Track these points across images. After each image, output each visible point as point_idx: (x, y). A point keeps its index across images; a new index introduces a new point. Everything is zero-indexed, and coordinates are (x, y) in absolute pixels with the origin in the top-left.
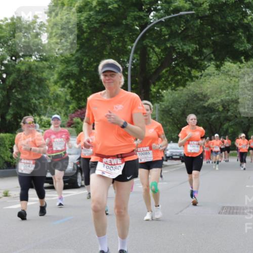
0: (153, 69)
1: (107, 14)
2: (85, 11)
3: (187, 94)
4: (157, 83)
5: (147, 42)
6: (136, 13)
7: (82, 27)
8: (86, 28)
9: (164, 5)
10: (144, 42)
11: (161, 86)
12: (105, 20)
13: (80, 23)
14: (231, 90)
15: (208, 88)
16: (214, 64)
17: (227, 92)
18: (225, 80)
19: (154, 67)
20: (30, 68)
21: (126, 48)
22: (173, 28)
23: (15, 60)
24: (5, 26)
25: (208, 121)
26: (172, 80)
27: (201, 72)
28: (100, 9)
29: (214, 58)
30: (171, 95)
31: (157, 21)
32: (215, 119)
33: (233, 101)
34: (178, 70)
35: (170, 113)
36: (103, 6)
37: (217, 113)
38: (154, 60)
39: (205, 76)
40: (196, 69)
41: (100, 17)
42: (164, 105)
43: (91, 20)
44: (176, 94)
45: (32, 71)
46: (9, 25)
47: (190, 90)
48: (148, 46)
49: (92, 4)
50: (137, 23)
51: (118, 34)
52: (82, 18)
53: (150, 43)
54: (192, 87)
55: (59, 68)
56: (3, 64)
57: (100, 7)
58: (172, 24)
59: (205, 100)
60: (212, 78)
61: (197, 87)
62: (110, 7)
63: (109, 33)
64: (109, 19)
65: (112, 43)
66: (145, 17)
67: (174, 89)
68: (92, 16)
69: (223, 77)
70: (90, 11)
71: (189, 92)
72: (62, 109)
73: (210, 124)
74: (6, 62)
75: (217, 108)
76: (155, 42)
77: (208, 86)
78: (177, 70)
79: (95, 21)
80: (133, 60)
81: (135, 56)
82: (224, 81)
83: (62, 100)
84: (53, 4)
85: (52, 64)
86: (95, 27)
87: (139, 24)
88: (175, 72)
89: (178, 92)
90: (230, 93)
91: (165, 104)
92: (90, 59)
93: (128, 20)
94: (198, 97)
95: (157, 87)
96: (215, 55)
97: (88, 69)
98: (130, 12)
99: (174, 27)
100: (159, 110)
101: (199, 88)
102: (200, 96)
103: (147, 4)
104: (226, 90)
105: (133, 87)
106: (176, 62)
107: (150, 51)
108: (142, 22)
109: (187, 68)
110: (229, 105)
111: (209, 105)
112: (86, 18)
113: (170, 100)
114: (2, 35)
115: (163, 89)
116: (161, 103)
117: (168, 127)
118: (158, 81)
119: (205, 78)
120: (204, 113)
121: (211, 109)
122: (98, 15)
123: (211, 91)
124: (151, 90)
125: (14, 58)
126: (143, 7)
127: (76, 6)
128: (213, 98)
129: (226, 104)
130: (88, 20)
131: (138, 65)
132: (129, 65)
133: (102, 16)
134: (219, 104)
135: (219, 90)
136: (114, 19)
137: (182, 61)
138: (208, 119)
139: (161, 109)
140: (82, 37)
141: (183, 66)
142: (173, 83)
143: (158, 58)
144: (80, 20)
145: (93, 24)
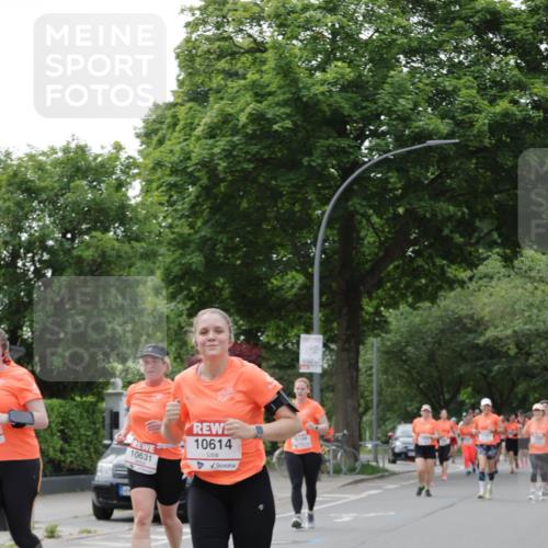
0: (368, 261)
1: (269, 142)
2: (223, 136)
3: (440, 318)
4: (374, 295)
5: (355, 203)
6: (331, 141)
7: (216, 169)
8: (226, 173)
9: (395, 123)
10: (350, 203)
11: (382, 299)
12: (266, 156)
13: (211, 160)
14: (535, 311)
15: (485, 304)
16: (498, 254)
17: (527, 314)
18: (523, 288)
19: (369, 258)
20: (103, 254)
21: (309, 215)
22: (412, 173)
23: (73, 239)
24: (51, 165)
25: (485, 376)
26: (406, 287)
27: (471, 270)
28: (254, 131)
29: (499, 241)
30: (406, 318)
31: (376, 157)
32: (499, 372)
33: (539, 335)
34: (422, 266)
35: (404, 358)
36: (259, 124)
37: (504, 360)
38: (369, 243)
39: (480, 278)
40: (460, 263)
41: (254, 149)
42: (389, 340)
44: (415, 317)
45: (109, 263)
46: (60, 163)
47: (446, 310)
48: (358, 213)
49: (238, 120)
50: (334, 162)
51: (293, 185)
52: (217, 150)
53: (363, 206)
54: (450, 302)
55: (166, 257)
56: (45, 248)
57: (255, 127)
58: (409, 165)
59: (479, 330)
60: (494, 283)
61: (461, 301)
62: (275, 127)
63: (273, 182)
64: (274, 152)
65: (280, 205)
66: (351, 150)
67: (412, 306)
68: (237, 145)
69: (518, 281)
70: (232, 135)
71: (444, 314)
72: (171, 344)
73: (489, 385)
74: (50, 243)
75: (505, 348)
76: (374, 203)
77: (486, 300)
78: (419, 266)
79: (245, 158)
80: (325, 241)
81: (329, 232)
82: (520, 291)
83: (172, 326)
84: (154, 117)
85: (151, 247)
86: (243, 170)
87: (339, 165)
88: (414, 270)
89: (420, 312)
90: (534, 317)
91: (391, 338)
92: (232, 239)
93: (314, 158)
94: (465, 324)
95: (375, 302)
96: (500, 235)
98: (319, 138)
99: (415, 172)
100: (378, 349)
101: (467, 305)
102: (467, 321)
103: (356, 122)
104: (524, 310)
105: (324, 299)
106: (417, 248)
107: (361, 222)
109: (440, 262)
110: (530, 343)
111: (487, 342)
112: (224, 150)
113: (403, 330)
114: (43, 184)
115: (387, 307)
116: (383, 335)
117: (398, 389)
118: (378, 289)
119: (480, 282)
120: (477, 359)
121: (492, 351)
122: (251, 144)
123: (492, 312)
124: (363, 309)
125: (69, 236)
126: (348, 127)
127: (202, 123)
128: (496, 327)
129: (524, 340)
130: (228, 154)
131: (334, 253)
132: (316, 252)
133: (259, 146)
134: (508, 341)
135: (508, 310)
136: (285, 152)
137: (431, 245)
138: (485, 372)
139: (383, 349)
140: (215, 191)
141: (431, 257)
142: (409, 294)
143: (379, 237)
144: (213, 155)
145: (239, 162)
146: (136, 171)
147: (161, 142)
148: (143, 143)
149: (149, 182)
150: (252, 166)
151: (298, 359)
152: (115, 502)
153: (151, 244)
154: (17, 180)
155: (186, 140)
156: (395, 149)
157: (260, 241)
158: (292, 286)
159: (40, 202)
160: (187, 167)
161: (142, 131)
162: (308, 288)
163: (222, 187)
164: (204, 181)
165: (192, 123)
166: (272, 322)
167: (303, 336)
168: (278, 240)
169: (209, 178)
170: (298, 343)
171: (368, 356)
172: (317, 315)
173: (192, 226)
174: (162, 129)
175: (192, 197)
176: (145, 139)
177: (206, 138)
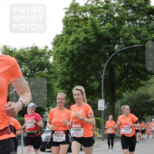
0: (117, 79)
1: (89, 46)
2: (76, 44)
3: (138, 95)
4: (119, 88)
5: (113, 62)
6: (106, 45)
7: (74, 53)
8: (77, 54)
9: (124, 40)
10: (112, 63)
11: (121, 90)
12: (88, 49)
13: (73, 51)
15: (150, 91)
19: (117, 78)
21: (100, 65)
23: (34, 73)
24: (27, 52)
26: (128, 86)
27: (146, 81)
28: (85, 42)
30: (128, 95)
31: (120, 50)
34: (132, 80)
36: (86, 41)
38: (117, 74)
39: (149, 84)
40: (143, 80)
41: (85, 48)
42: (123, 101)
43: (79, 49)
44: (131, 94)
46: (30, 52)
47: (139, 92)
48: (114, 65)
49: (80, 39)
51: (96, 58)
52: (74, 48)
53: (115, 63)
54: (141, 90)
55: (60, 78)
56: (26, 75)
57: (85, 41)
58: (128, 52)
59: (149, 98)
60: (153, 85)
61: (144, 90)
62: (91, 41)
63: (90, 57)
64: (90, 48)
65: (92, 63)
66: (112, 48)
67: (129, 91)
68: (80, 46)
70: (78, 44)
74: (28, 74)
76: (118, 63)
77: (150, 90)
79: (82, 50)
80: (105, 73)
81: (106, 71)
84: (56, 39)
85: (56, 75)
86: (82, 53)
87: (108, 52)
88: (130, 81)
92: (79, 73)
93: (102, 50)
94: (145, 97)
95: (119, 91)
97: (77, 79)
98: (103, 44)
99: (130, 54)
100: (120, 104)
102: (145, 96)
105: (105, 90)
106: (131, 75)
107: (115, 68)
108: (111, 51)
109: (137, 79)
111: (151, 101)
112: (76, 48)
113: (127, 98)
114: (26, 58)
115: (123, 92)
116: (122, 100)
118: (120, 87)
119: (149, 85)
120: (148, 106)
121: (152, 104)
122: (84, 46)
123: (152, 93)
124: (116, 92)
125: (33, 72)
126: (111, 41)
127: (70, 40)
128: (153, 97)
130: (77, 49)
131: (108, 77)
132: (102, 76)
133: (86, 47)
137: (135, 75)
138: (150, 110)
139: (122, 103)
140: (74, 59)
141: (135, 78)
142: (129, 88)
143: (120, 72)
144: (73, 49)
145: (81, 51)
146: (52, 54)
147: (58, 46)
148: (53, 46)
149: (55, 57)
150: (84, 52)
151: (97, 106)
152: (46, 147)
153: (56, 74)
154: (18, 56)
155: (65, 45)
156: (124, 47)
157: (87, 73)
158: (96, 86)
159: (24, 62)
160: (66, 53)
161: (53, 42)
162: (100, 86)
163: (76, 58)
164: (71, 56)
165: (67, 40)
166: (90, 96)
167: (99, 100)
168: (92, 73)
169: (72, 56)
170: (98, 102)
171: (117, 105)
172: (103, 94)
173: (67, 69)
174: (59, 42)
175: (68, 61)
176: (54, 45)
177: (71, 44)
